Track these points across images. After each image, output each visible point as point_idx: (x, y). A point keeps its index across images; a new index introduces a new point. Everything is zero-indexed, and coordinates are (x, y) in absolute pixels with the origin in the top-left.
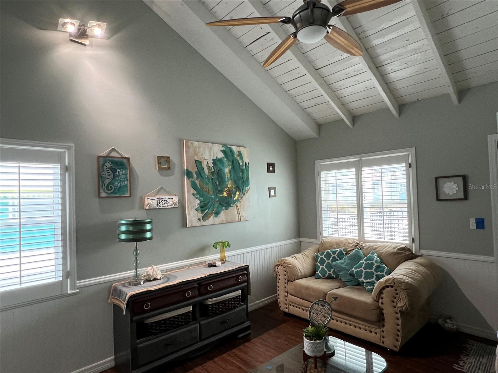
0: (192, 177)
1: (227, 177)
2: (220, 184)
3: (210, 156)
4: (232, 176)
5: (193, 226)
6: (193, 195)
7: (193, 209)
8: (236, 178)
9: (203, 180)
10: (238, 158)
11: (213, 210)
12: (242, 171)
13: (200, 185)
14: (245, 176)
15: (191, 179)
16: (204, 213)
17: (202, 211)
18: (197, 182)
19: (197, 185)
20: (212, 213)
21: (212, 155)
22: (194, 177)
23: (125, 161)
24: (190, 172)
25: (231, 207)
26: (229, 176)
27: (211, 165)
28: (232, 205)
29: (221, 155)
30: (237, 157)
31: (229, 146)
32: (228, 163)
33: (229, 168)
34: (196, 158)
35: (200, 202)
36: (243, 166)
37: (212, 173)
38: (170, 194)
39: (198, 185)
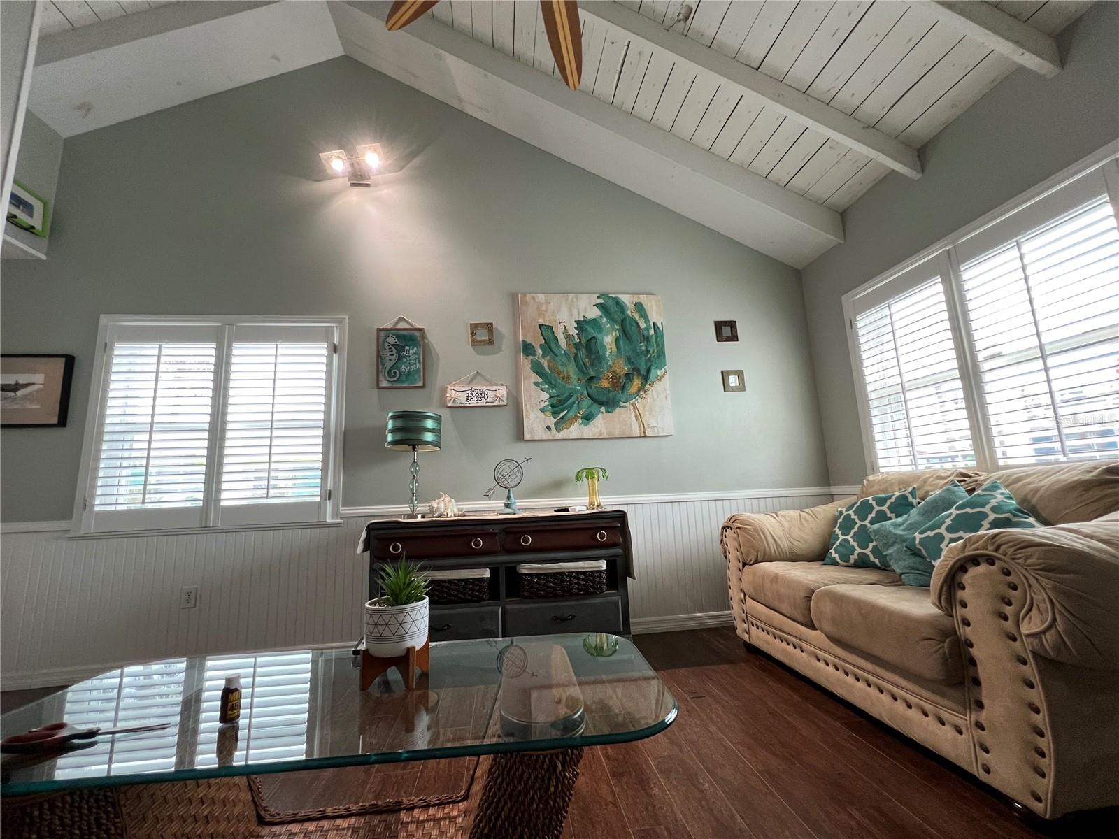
0: (534, 354)
1: (609, 351)
2: (592, 364)
3: (571, 315)
4: (622, 349)
5: (536, 439)
6: (536, 384)
7: (535, 409)
8: (631, 353)
9: (557, 358)
10: (636, 316)
11: (580, 413)
12: (647, 339)
13: (549, 366)
14: (653, 348)
15: (531, 357)
16: (560, 417)
17: (554, 414)
18: (544, 362)
19: (543, 367)
20: (575, 418)
21: (575, 313)
22: (537, 354)
23: (417, 334)
24: (530, 344)
25: (620, 407)
26: (614, 348)
27: (573, 332)
28: (622, 404)
29: (594, 313)
30: (634, 314)
31: (613, 296)
32: (611, 325)
33: (614, 334)
34: (541, 321)
35: (551, 397)
36: (648, 329)
37: (577, 346)
38: (491, 383)
39: (546, 368)
